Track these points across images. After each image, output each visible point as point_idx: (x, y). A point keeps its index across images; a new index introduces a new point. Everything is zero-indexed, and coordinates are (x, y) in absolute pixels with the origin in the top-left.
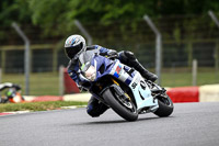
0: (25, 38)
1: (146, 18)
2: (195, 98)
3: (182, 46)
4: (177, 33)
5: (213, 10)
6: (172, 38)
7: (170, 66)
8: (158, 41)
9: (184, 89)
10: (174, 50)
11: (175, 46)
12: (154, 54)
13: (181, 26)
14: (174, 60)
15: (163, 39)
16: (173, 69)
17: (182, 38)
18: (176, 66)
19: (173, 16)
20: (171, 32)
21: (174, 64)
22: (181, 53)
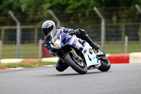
0: (17, 21)
1: (95, 9)
2: (126, 60)
3: (118, 27)
4: (114, 18)
6: (112, 22)
7: (110, 40)
8: (103, 24)
9: (119, 55)
10: (113, 30)
11: (113, 27)
12: (100, 32)
13: (117, 14)
14: (112, 36)
15: (106, 22)
16: (112, 42)
17: (118, 22)
19: (112, 8)
21: (113, 39)
22: (117, 32)
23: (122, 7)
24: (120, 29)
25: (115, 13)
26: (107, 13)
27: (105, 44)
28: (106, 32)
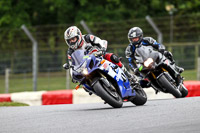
1: (23, 27)
2: (69, 100)
3: (56, 53)
4: (52, 40)
5: (85, 20)
6: (48, 46)
7: (45, 71)
8: (35, 48)
9: (58, 93)
10: (49, 57)
11: (50, 53)
12: (31, 60)
13: (55, 35)
14: (49, 66)
15: (39, 46)
16: (48, 74)
17: (56, 45)
18: (51, 71)
19: (48, 26)
20: (46, 40)
21: (49, 69)
22: (55, 59)
23: (60, 25)
24: (60, 56)
25: (51, 33)
26: (41, 33)
27: (38, 76)
28: (40, 59)
